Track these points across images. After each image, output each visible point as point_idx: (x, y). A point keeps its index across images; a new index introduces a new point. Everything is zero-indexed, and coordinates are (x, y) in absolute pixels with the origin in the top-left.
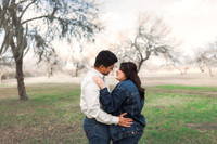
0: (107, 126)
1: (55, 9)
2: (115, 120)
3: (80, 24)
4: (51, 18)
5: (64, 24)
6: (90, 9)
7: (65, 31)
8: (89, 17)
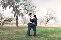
0: (31, 24)
1: (26, 7)
2: (32, 23)
3: (31, 11)
4: (25, 9)
5: (28, 11)
6: (34, 7)
7: (28, 12)
8: (33, 9)
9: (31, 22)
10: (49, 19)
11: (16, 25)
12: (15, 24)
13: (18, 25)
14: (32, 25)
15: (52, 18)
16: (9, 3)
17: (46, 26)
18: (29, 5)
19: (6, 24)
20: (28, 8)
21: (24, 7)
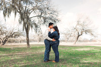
3: (51, 19)
4: (40, 16)
5: (45, 19)
7: (45, 22)
8: (55, 16)
9: (49, 39)
10: (82, 32)
11: (26, 44)
12: (24, 41)
13: (30, 43)
14: (51, 43)
15: (86, 31)
16: (13, 6)
17: (76, 45)
18: (48, 8)
19: (9, 42)
20: (46, 14)
21: (38, 12)
